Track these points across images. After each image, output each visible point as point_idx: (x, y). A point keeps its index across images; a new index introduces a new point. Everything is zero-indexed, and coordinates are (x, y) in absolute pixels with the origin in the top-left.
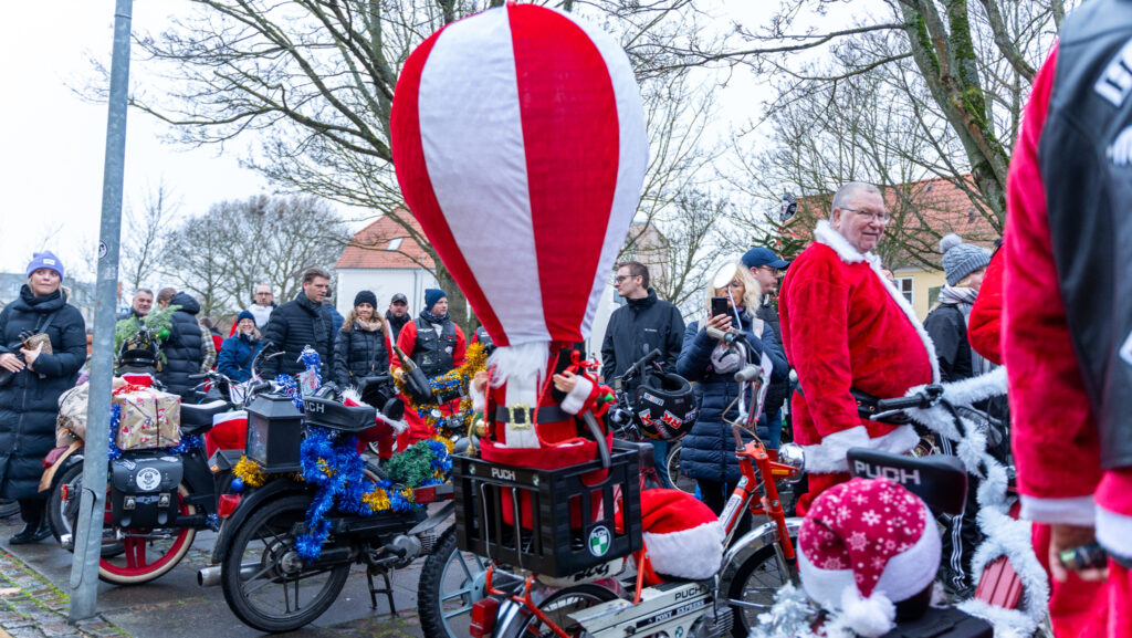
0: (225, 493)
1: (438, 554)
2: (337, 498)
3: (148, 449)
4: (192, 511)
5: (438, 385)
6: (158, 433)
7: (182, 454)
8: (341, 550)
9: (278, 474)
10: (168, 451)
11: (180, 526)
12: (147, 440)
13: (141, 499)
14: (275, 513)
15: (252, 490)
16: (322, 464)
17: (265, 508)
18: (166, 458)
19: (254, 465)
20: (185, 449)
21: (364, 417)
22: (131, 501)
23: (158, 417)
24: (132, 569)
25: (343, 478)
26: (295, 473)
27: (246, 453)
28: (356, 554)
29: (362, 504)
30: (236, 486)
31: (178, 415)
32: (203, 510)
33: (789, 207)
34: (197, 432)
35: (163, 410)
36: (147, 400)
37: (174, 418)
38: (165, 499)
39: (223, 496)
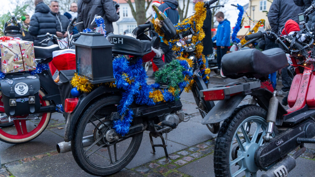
0: (67, 97)
1: (225, 135)
2: (135, 96)
3: (19, 72)
4: (47, 103)
5: (179, 28)
6: (23, 63)
7: (38, 74)
8: (138, 126)
9: (99, 84)
10: (31, 73)
11: (42, 112)
12: (18, 67)
13: (19, 100)
14: (99, 108)
15: (84, 95)
16: (125, 76)
17: (93, 105)
18: (30, 77)
19: (84, 79)
20: (39, 71)
21: (146, 47)
22: (13, 102)
23: (22, 54)
24: (20, 135)
25: (137, 84)
26: (109, 83)
27: (77, 71)
28: (146, 127)
29: (150, 99)
30: (74, 92)
31: (33, 52)
32: (53, 103)
34: (46, 62)
35: (24, 50)
36: (14, 44)
37: (31, 54)
38: (32, 99)
39: (67, 99)
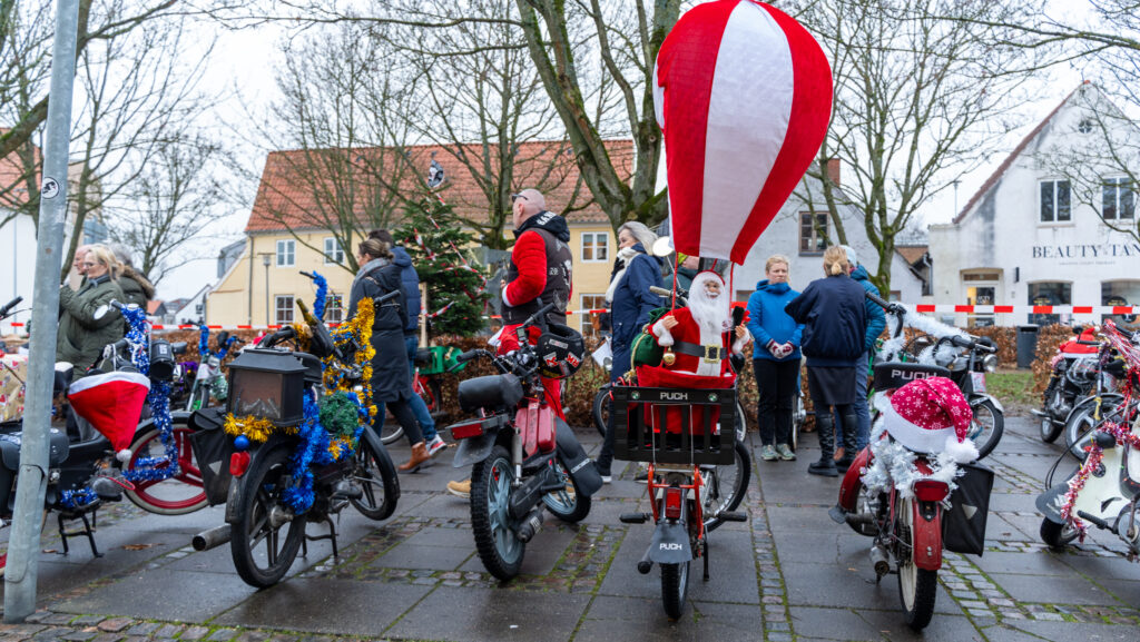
2: (318, 448)
25: (318, 429)
33: (437, 174)
